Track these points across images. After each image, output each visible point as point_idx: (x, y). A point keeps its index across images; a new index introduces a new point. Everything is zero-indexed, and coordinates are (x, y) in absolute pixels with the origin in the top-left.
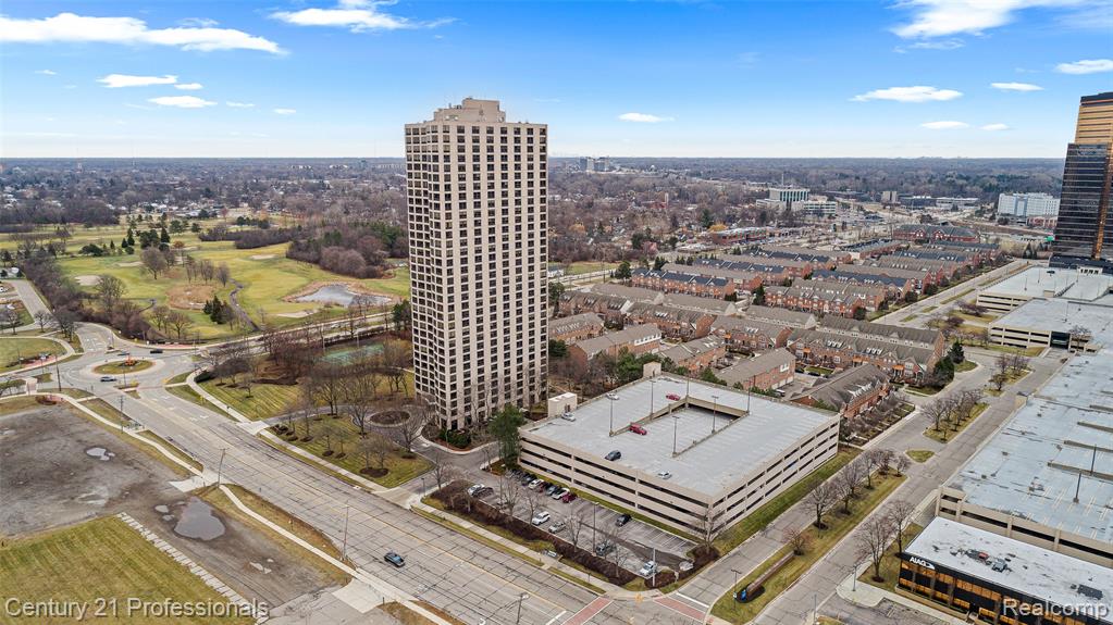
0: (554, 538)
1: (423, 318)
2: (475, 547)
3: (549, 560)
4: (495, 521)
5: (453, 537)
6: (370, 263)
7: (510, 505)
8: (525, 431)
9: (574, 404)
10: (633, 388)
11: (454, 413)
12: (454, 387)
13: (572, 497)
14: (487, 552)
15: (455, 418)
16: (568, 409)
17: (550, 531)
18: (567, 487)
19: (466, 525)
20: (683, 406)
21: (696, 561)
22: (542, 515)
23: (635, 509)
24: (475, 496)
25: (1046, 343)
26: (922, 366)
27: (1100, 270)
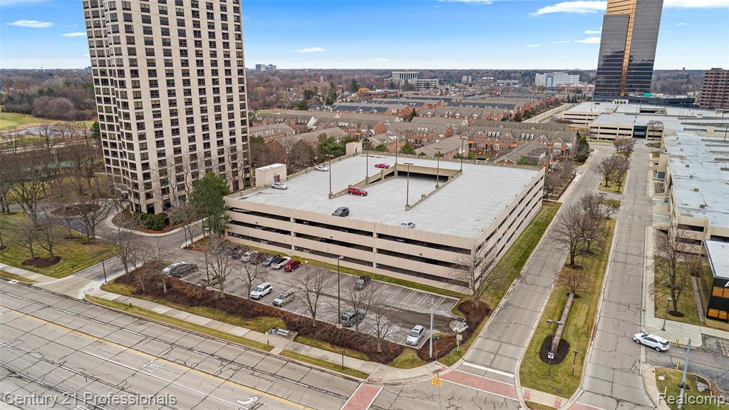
0: (283, 312)
1: (107, 100)
2: (172, 336)
3: (280, 342)
4: (201, 300)
5: (141, 328)
6: (78, 107)
7: (220, 279)
8: (232, 200)
9: (283, 175)
10: (339, 162)
11: (149, 196)
12: (145, 166)
13: (295, 265)
14: (190, 341)
15: (150, 201)
16: (277, 179)
17: (275, 304)
18: (287, 255)
19: (161, 309)
20: (392, 174)
21: (467, 318)
22: (262, 286)
23: (374, 270)
24: (174, 276)
25: (630, 135)
26: (568, 144)
27: (627, 101)
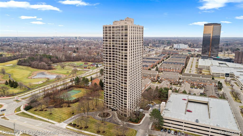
18: (182, 132)
25: (224, 76)
26: (216, 84)
27: (212, 59)
